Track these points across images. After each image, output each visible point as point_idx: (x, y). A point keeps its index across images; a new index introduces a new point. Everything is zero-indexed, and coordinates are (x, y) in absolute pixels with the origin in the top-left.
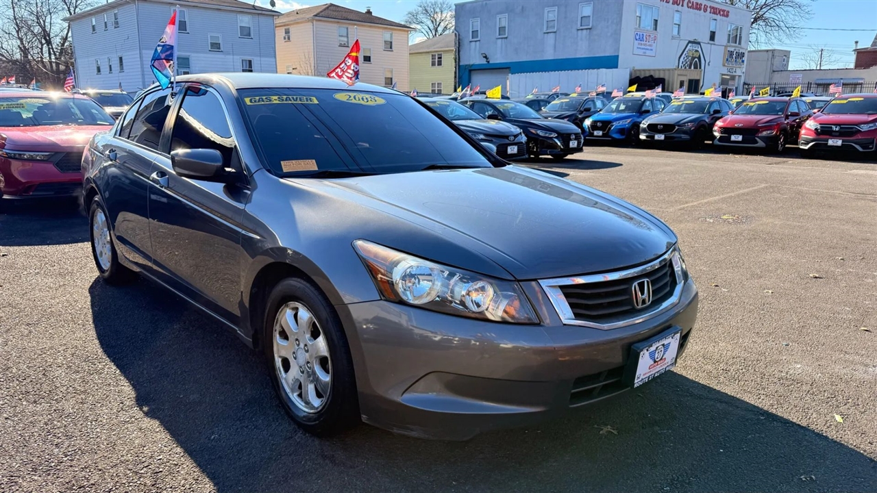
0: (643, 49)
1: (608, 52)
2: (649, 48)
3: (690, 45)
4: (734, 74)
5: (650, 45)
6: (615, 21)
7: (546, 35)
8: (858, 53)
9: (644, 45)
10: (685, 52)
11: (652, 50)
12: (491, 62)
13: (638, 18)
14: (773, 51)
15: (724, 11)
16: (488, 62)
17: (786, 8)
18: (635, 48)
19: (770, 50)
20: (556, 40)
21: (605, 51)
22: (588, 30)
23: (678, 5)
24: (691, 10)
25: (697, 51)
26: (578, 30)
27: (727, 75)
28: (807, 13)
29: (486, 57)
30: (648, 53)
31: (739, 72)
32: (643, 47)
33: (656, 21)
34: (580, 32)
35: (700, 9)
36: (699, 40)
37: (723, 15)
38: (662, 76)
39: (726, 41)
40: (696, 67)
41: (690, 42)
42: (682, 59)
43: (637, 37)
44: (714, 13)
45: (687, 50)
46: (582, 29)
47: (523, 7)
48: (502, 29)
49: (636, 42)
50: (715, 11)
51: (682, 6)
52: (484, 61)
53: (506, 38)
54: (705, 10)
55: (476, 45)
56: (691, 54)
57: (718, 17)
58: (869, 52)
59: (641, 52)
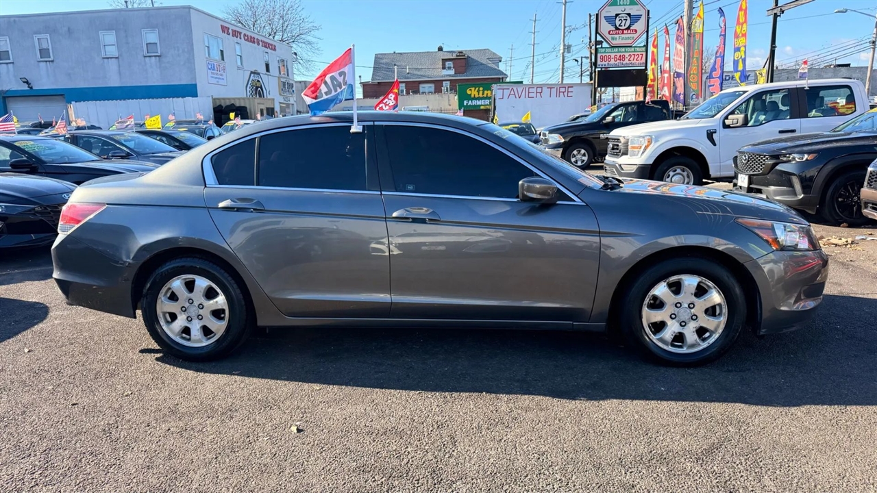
0: (216, 78)
1: (185, 81)
2: (221, 77)
3: (252, 75)
4: (288, 102)
5: (221, 75)
6: (186, 50)
7: (106, 60)
8: (363, 85)
9: (217, 74)
10: (250, 82)
11: (223, 79)
12: (34, 88)
13: (206, 48)
14: (305, 82)
15: (272, 45)
16: (31, 88)
17: (300, 45)
18: (210, 78)
19: (303, 82)
20: (119, 67)
21: (183, 80)
22: (157, 58)
23: (237, 37)
24: (248, 43)
25: (258, 81)
26: (145, 57)
27: (283, 103)
28: (317, 49)
29: (27, 82)
30: (221, 82)
31: (292, 101)
32: (215, 76)
33: (222, 51)
34: (147, 59)
35: (254, 42)
36: (259, 71)
37: (272, 49)
38: (242, 105)
39: (278, 73)
40: (260, 96)
41: (252, 73)
42: (248, 89)
43: (210, 67)
44: (265, 47)
45: (251, 80)
46: (150, 56)
47: (69, 29)
48: (44, 52)
49: (210, 71)
50: (266, 45)
51: (240, 38)
52: (25, 87)
53: (52, 61)
54: (258, 44)
55: (8, 67)
56: (254, 84)
57: (268, 50)
58: (370, 85)
59: (214, 81)
